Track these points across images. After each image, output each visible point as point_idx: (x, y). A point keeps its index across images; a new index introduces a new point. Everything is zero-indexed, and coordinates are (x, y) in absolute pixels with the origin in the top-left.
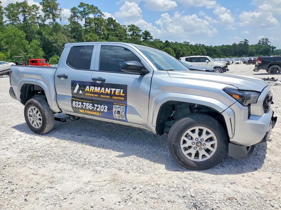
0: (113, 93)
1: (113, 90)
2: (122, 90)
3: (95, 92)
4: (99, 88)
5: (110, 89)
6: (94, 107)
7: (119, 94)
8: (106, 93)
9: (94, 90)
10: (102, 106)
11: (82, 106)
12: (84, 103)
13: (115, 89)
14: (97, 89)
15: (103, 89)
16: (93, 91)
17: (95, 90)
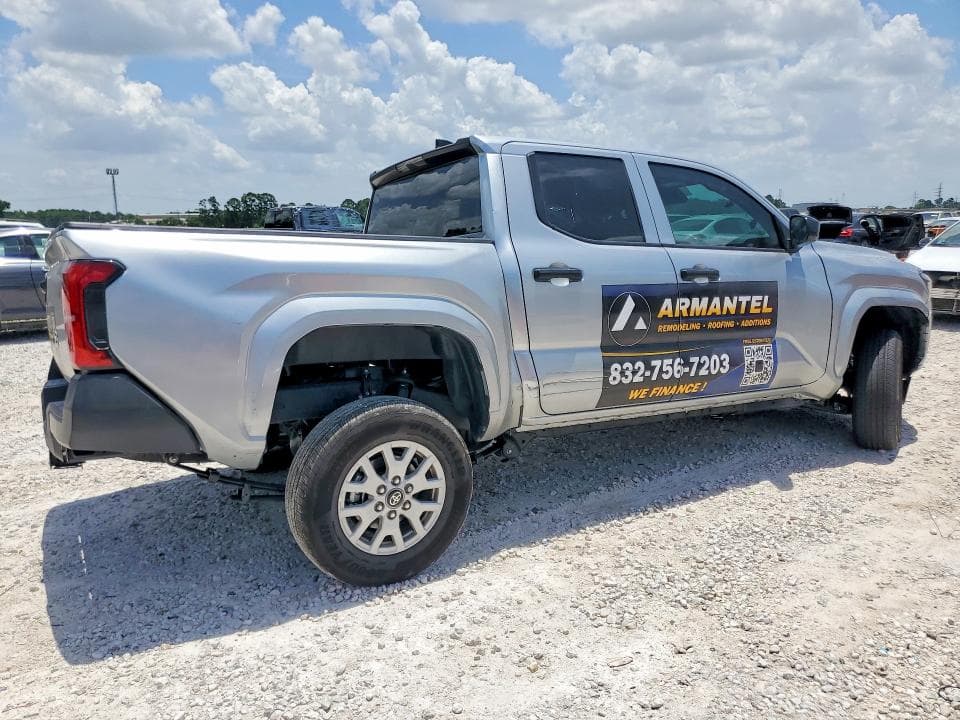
0: (743, 311)
1: (744, 299)
2: (766, 297)
3: (692, 314)
4: (705, 300)
5: (735, 298)
6: (690, 365)
7: (758, 311)
8: (725, 313)
9: (689, 309)
10: (715, 357)
11: (648, 374)
12: (654, 363)
13: (748, 298)
14: (699, 305)
15: (716, 300)
16: (685, 314)
17: (692, 309)
